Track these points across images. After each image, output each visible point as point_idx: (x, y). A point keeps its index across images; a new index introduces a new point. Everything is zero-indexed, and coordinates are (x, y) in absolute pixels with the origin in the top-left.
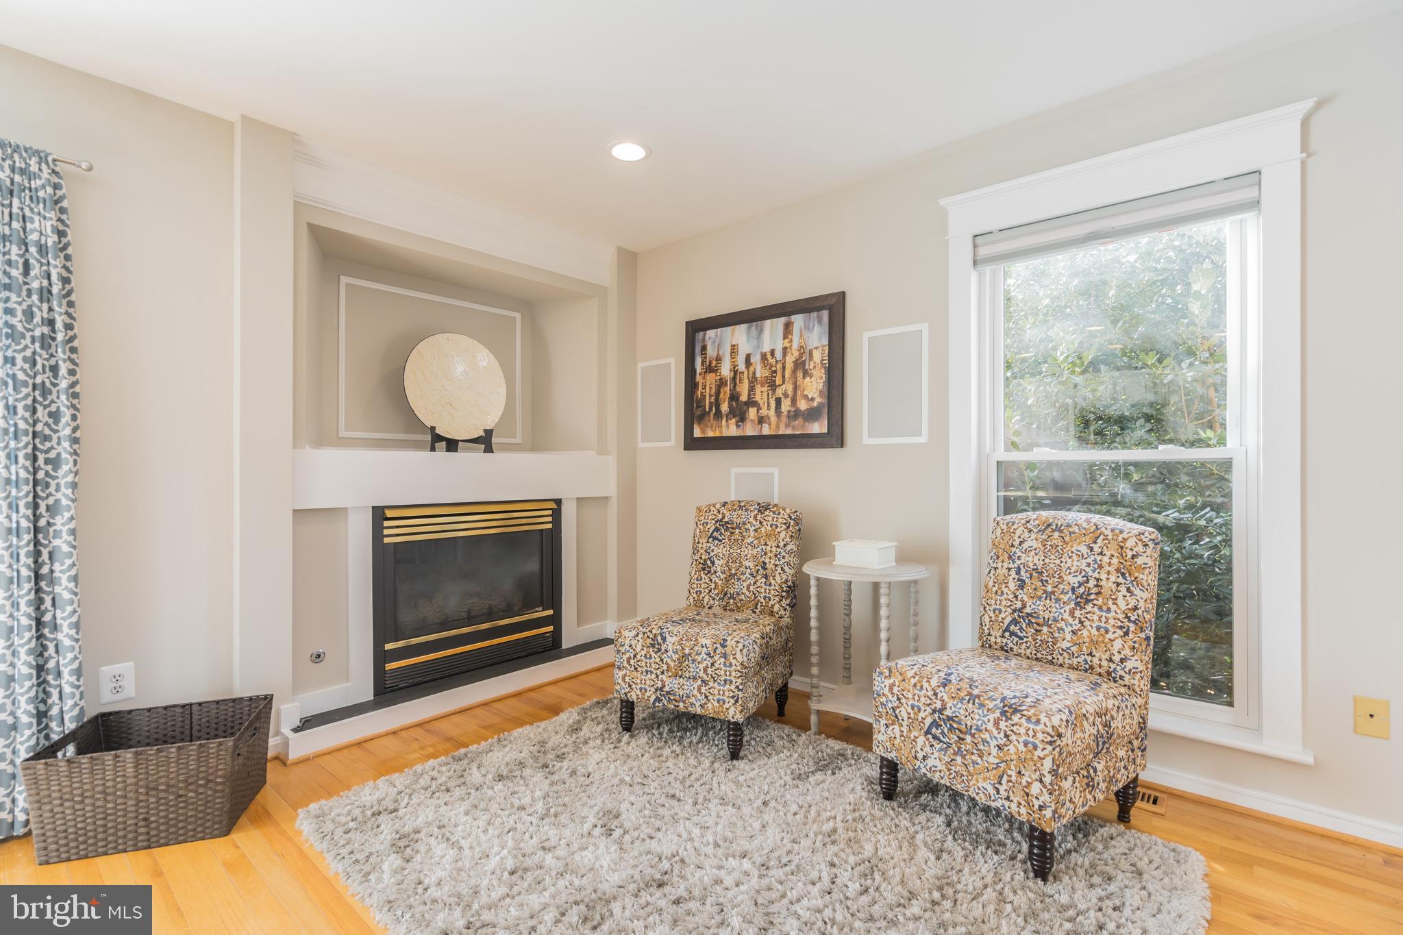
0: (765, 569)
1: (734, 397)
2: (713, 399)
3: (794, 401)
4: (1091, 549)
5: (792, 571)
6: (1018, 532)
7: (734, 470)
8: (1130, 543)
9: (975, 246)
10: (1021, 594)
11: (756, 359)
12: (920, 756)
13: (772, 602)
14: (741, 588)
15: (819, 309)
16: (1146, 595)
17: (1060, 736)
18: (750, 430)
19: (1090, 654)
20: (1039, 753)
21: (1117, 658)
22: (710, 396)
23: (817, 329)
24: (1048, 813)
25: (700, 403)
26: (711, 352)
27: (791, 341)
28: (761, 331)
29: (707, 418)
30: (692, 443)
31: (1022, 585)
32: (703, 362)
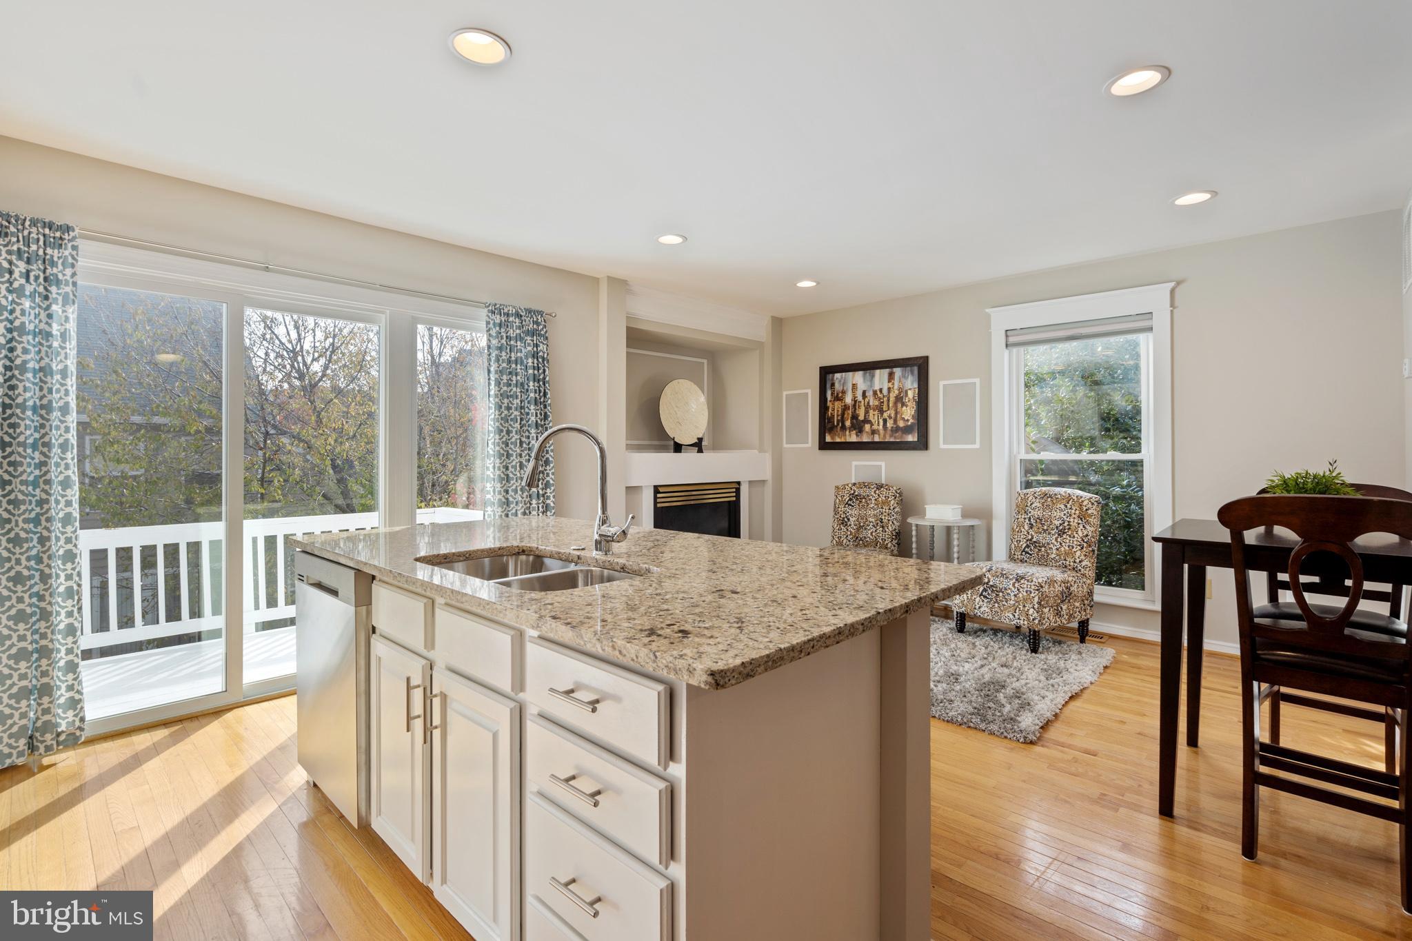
0: (882, 522)
1: (855, 417)
2: (839, 418)
3: (895, 421)
4: (1066, 506)
5: (898, 524)
6: (1030, 499)
7: (854, 463)
8: (1085, 503)
9: (1007, 336)
10: (1031, 532)
11: (870, 394)
12: (977, 607)
13: (886, 542)
14: (868, 534)
15: (912, 365)
16: (1092, 529)
17: (1042, 587)
18: (865, 438)
19: (1065, 560)
20: (1032, 595)
21: (1078, 561)
22: (838, 416)
23: (910, 378)
24: (1036, 621)
25: (831, 419)
26: (838, 387)
27: (893, 384)
28: (873, 376)
29: (835, 430)
30: (824, 446)
31: (1031, 526)
32: (832, 394)
